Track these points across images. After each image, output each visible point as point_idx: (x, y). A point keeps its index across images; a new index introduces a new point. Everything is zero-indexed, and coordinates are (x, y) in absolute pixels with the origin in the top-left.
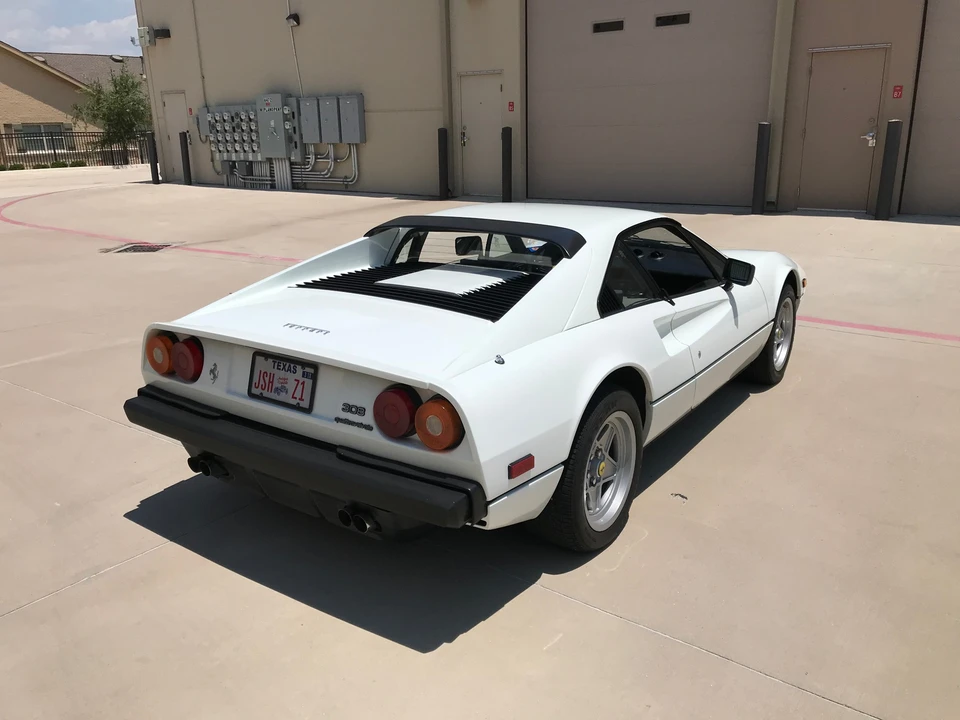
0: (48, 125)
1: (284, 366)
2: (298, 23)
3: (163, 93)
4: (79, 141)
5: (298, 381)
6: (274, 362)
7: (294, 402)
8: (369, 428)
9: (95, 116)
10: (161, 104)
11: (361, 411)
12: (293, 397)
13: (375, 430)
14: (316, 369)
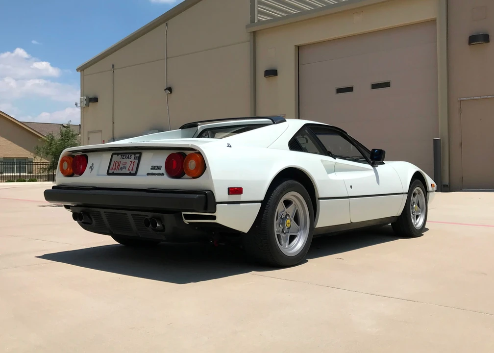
0: (17, 159)
1: (126, 157)
2: (171, 92)
3: (89, 133)
4: (35, 167)
5: (131, 162)
6: (121, 156)
7: (128, 172)
8: (162, 174)
9: (47, 153)
10: (87, 139)
11: (159, 168)
12: (128, 170)
13: (166, 176)
14: (141, 154)
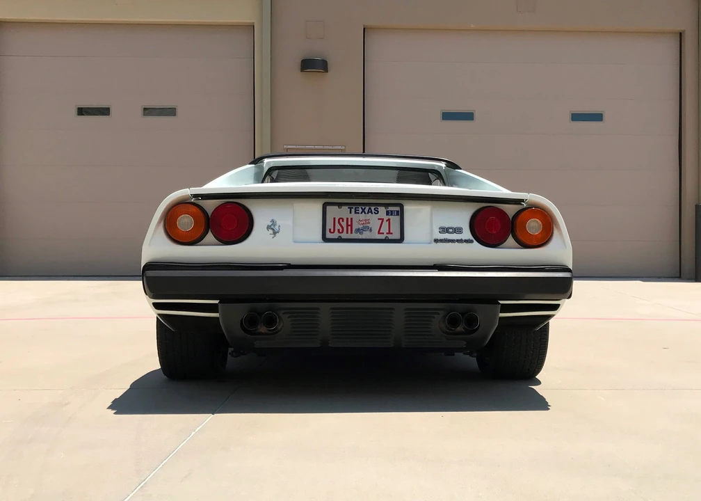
1: (363, 211)
5: (383, 220)
6: (351, 209)
7: (381, 237)
8: (467, 241)
11: (458, 230)
12: (379, 233)
13: (475, 242)
14: (402, 206)
